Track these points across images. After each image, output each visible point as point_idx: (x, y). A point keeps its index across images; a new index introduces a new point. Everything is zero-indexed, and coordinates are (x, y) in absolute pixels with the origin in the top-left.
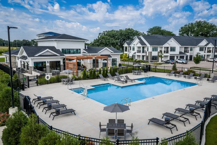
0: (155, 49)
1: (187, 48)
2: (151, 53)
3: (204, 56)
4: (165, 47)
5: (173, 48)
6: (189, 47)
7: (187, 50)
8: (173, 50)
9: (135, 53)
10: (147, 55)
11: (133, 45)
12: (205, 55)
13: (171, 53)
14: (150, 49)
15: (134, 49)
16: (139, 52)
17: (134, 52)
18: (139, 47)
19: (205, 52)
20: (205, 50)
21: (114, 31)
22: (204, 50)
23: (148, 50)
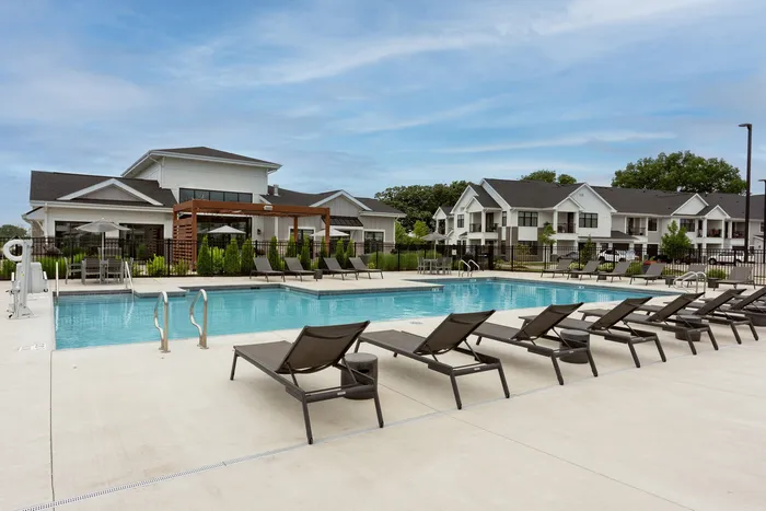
0: (527, 220)
1: (638, 219)
2: (515, 230)
3: (696, 247)
4: (560, 214)
5: (588, 217)
6: (644, 218)
7: (638, 228)
8: (588, 222)
9: (466, 234)
10: (504, 238)
11: (459, 209)
12: (700, 245)
13: (581, 233)
14: (512, 220)
15: (461, 223)
16: (476, 228)
17: (462, 231)
18: (477, 215)
19: (700, 236)
20: (700, 227)
21: (420, 188)
22: (697, 227)
23: (504, 224)
